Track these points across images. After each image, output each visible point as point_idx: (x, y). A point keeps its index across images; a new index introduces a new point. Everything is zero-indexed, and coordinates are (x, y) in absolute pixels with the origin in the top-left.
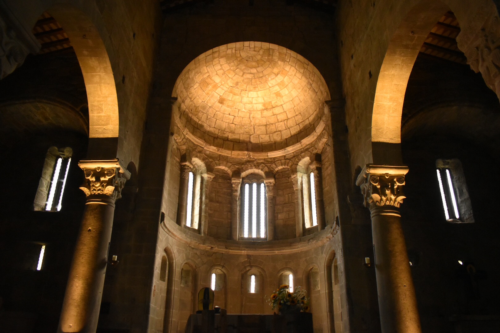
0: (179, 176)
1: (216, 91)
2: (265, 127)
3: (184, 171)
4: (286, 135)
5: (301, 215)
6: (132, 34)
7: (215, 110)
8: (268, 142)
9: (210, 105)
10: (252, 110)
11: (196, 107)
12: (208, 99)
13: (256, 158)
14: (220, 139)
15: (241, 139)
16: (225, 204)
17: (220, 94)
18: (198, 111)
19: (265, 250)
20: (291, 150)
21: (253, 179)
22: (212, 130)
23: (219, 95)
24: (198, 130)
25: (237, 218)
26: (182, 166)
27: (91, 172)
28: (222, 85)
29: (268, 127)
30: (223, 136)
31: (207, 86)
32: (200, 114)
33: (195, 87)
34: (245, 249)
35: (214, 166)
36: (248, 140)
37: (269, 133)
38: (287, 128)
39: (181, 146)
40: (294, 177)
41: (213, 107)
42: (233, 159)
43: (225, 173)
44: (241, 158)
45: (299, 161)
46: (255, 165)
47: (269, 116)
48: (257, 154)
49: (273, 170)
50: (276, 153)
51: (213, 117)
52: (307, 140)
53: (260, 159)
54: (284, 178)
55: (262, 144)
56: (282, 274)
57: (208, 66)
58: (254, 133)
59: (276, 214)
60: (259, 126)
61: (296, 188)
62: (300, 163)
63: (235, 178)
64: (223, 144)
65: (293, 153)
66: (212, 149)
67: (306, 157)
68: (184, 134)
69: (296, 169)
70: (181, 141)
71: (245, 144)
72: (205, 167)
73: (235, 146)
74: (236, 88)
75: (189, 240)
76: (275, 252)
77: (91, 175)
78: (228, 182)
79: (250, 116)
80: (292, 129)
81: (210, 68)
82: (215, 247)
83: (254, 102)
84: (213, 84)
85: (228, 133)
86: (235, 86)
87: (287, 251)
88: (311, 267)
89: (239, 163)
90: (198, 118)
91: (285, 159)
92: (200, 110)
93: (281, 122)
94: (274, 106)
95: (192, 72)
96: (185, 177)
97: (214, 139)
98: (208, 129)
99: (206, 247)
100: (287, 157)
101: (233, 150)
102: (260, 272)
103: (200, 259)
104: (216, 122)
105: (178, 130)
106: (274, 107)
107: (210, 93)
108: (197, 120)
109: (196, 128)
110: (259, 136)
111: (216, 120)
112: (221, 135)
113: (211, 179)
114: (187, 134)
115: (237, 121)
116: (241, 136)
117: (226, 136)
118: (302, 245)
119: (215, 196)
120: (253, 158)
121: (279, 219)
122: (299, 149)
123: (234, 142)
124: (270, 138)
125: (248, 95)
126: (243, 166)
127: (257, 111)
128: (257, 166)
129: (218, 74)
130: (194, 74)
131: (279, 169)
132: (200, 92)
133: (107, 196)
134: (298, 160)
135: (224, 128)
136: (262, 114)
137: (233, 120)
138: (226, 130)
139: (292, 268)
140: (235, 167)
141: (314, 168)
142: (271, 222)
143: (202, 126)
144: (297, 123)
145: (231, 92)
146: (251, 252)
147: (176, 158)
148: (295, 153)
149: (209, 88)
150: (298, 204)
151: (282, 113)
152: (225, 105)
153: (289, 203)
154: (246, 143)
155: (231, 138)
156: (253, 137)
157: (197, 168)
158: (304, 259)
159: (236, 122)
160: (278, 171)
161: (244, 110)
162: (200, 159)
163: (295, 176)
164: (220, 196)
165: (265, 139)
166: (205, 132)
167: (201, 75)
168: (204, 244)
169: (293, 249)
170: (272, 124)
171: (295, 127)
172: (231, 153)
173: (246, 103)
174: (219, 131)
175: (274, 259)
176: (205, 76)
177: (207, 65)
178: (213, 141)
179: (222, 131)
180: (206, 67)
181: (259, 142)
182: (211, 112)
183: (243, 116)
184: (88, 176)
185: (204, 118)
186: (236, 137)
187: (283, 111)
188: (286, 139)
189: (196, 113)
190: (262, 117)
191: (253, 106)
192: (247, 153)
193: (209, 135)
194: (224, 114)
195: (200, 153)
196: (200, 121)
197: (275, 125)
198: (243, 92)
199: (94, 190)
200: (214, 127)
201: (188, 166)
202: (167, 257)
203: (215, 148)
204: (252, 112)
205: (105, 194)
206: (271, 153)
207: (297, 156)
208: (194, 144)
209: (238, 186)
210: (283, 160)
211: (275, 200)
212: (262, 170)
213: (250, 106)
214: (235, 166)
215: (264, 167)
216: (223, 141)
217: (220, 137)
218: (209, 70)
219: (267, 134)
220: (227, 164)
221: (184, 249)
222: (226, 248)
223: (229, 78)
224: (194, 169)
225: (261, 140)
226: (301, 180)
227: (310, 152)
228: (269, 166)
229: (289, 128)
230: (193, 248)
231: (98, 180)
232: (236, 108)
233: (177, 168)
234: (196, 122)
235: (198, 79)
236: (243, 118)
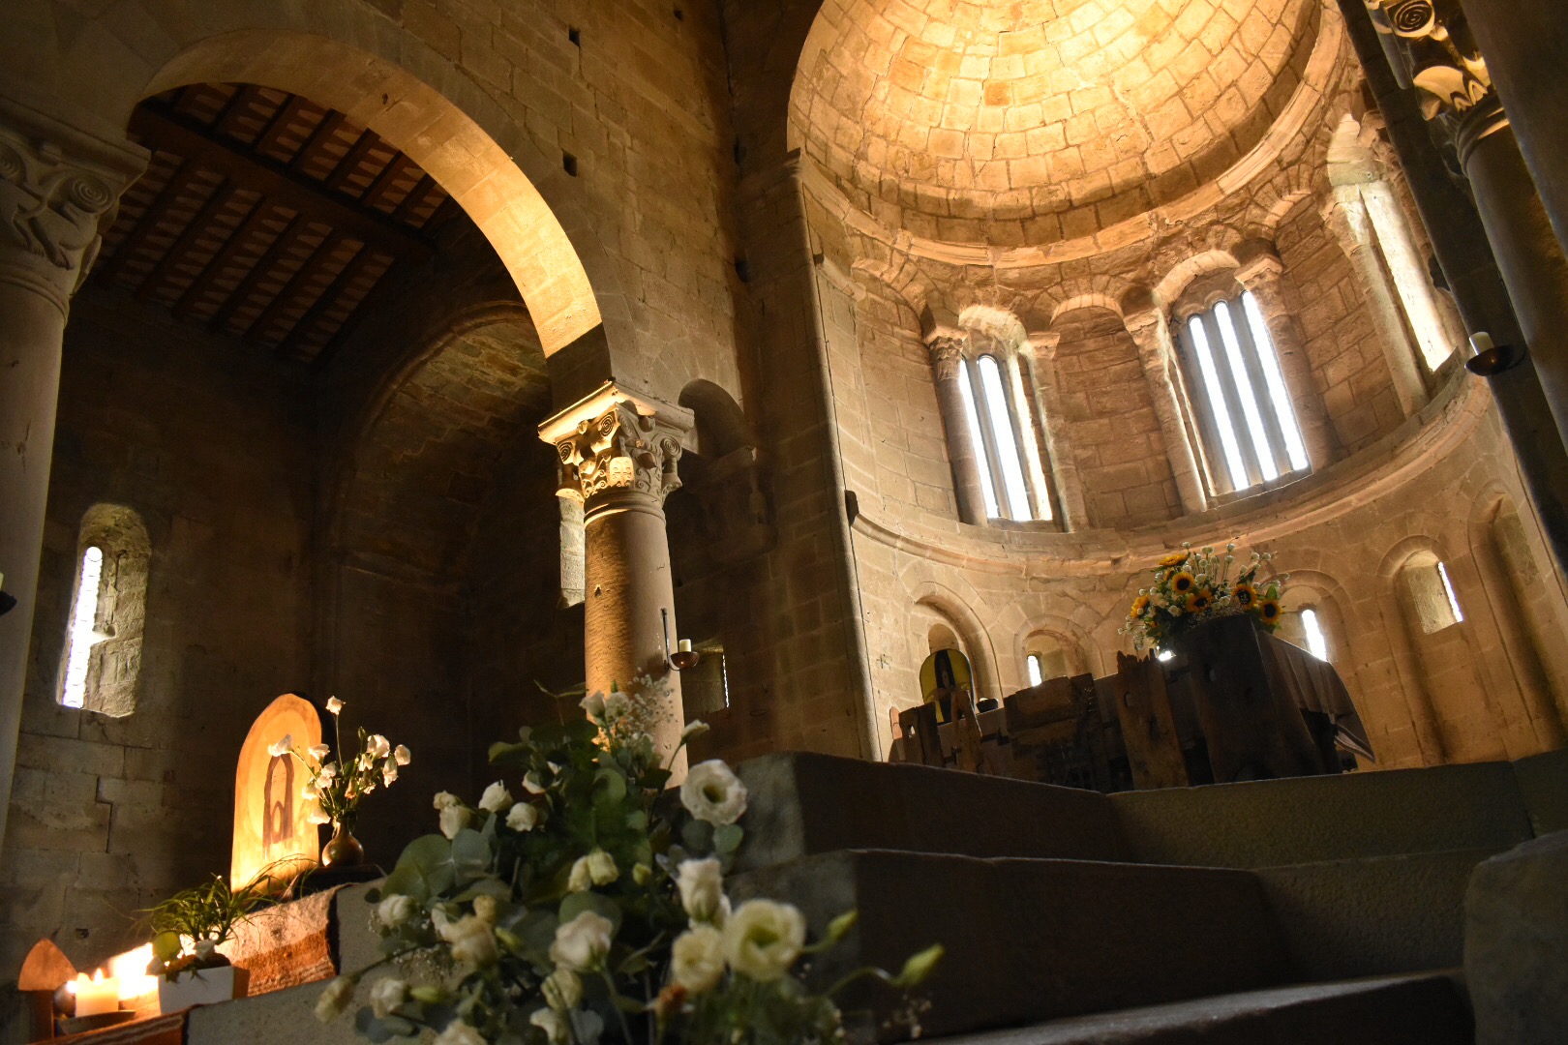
0: (929, 378)
1: (963, 74)
2: (1180, 101)
3: (940, 359)
4: (1256, 84)
5: (1397, 334)
6: (562, 37)
7: (990, 133)
8: (1209, 144)
9: (964, 128)
10: (1110, 68)
11: (920, 156)
12: (946, 112)
13: (1184, 218)
14: (1046, 214)
15: (1116, 180)
16: (1131, 411)
17: (978, 76)
18: (930, 166)
19: (1312, 506)
20: (1287, 126)
21: (1207, 294)
22: (1005, 200)
23: (977, 80)
24: (955, 221)
25: (1181, 439)
26: (932, 348)
27: (570, 443)
28: (967, 44)
29: (1189, 95)
30: (1050, 202)
31: (921, 73)
32: (944, 171)
33: (881, 95)
34: (1236, 528)
35: (1049, 305)
36: (1140, 172)
37: (1200, 112)
38: (1250, 59)
39: (906, 289)
40: (1331, 213)
41: (979, 129)
42: (1110, 259)
43: (1100, 316)
44: (1136, 242)
45: (1327, 148)
46: (1190, 244)
47: (1175, 57)
48: (1183, 204)
49: (1255, 230)
50: (1244, 165)
51: (991, 161)
52: (1321, 55)
53: (1201, 214)
54: (1307, 235)
55: (1191, 164)
56: (1402, 568)
57: (885, 10)
58: (1150, 141)
59: (1318, 374)
60: (1157, 108)
61: (1351, 248)
62: (1335, 154)
63: (1133, 316)
64: (1061, 228)
65: (1300, 131)
66: (1023, 259)
67: (1342, 116)
68: (900, 252)
69: (1326, 179)
70: (899, 274)
71: (1136, 193)
72: (1019, 323)
73: (1102, 213)
74: (1020, 29)
75: (1018, 559)
76: (1349, 504)
77: (573, 452)
78: (1118, 340)
79: (1113, 92)
80: (1269, 52)
81: (898, 13)
82: (1127, 556)
83: (1103, 37)
84: (936, 60)
85: (1063, 184)
86: (1014, 25)
87: (1389, 481)
88: (1493, 503)
89: (1134, 263)
90: (939, 186)
91: (1283, 169)
92: (938, 159)
93: (1224, 52)
94: (1173, 11)
95: (839, 55)
96: (947, 374)
97: (1023, 226)
98: (990, 203)
99: (1097, 563)
100: (1287, 159)
101: (1100, 228)
102: (1321, 591)
103: (1082, 609)
104: (1008, 170)
105: (869, 247)
106: (1177, 17)
107: (943, 88)
108: (941, 193)
109: (943, 217)
110: (1171, 141)
111: (1008, 164)
112: (1043, 203)
113: (1049, 351)
114: (910, 246)
115: (1078, 131)
116: (1112, 173)
117: (1061, 196)
118: (1428, 437)
119: (1088, 398)
120: (1173, 223)
121: (1331, 385)
122: (1311, 105)
123: (1095, 203)
124: (1209, 127)
125: (1071, 26)
126: (1150, 265)
127: (1129, 61)
128: (1198, 241)
129: (935, 16)
130: (852, 56)
131: (1281, 213)
132: (908, 102)
133: (622, 488)
134: (1323, 148)
135: (1046, 176)
136: (1148, 65)
137: (1065, 134)
138: (1054, 180)
139: (1425, 533)
140: (1124, 279)
141: (1374, 140)
142: (1306, 407)
143: (965, 204)
144: (1274, 21)
145: (1013, 50)
146: (1263, 531)
147: (897, 329)
148: (1305, 129)
149: (933, 76)
150: (1375, 300)
151: (1210, 20)
152: (1014, 101)
153: (1349, 314)
154: (1136, 187)
155: (1079, 197)
156: (1153, 154)
157: (1002, 339)
158: (1456, 484)
159: (1076, 137)
160: (1278, 222)
161: (1083, 85)
162: (991, 305)
163: (1330, 207)
164: (1106, 393)
165: (1196, 140)
166: (981, 216)
167: (880, 51)
168: (1081, 557)
169: (1405, 465)
170: (1197, 77)
171: (1272, 39)
172: (1096, 243)
173: (1079, 59)
174: (1030, 192)
175: (1355, 526)
176: (897, 45)
177: (881, 10)
178: (1022, 234)
179: (1040, 187)
180: (882, 15)
181: (1178, 163)
182: (980, 150)
183: (1090, 107)
184: (567, 454)
185: (961, 177)
186: (1097, 182)
187: (1211, 10)
188: (1263, 99)
189: (926, 173)
190: (1155, 74)
191: (1106, 55)
192: (1150, 216)
193: (1000, 220)
194: (1024, 131)
195: (984, 285)
196: (953, 191)
197: (1208, 72)
198: (1051, 27)
199: (589, 485)
200: (1011, 189)
201: (950, 339)
202: (951, 628)
203: (1032, 250)
204: (1115, 74)
205: (615, 486)
206: (1227, 175)
207: (1317, 136)
208: (953, 267)
209: (1151, 335)
210: (1277, 175)
211: (1302, 326)
212: (1218, 246)
213: (1097, 59)
214: (1123, 275)
215: (1225, 232)
216: (1058, 216)
217: (1041, 211)
218: (897, 21)
219: (1194, 120)
220: (1091, 281)
221: (1010, 592)
222: (1169, 547)
223: (978, 11)
224: (993, 344)
225: (1183, 151)
226: (1361, 210)
227: (1345, 91)
228: (1238, 224)
229: (1257, 57)
230: (1047, 581)
231: (587, 454)
232: (1056, 90)
233: (915, 358)
234: (938, 202)
235: (876, 64)
236: (1093, 112)
